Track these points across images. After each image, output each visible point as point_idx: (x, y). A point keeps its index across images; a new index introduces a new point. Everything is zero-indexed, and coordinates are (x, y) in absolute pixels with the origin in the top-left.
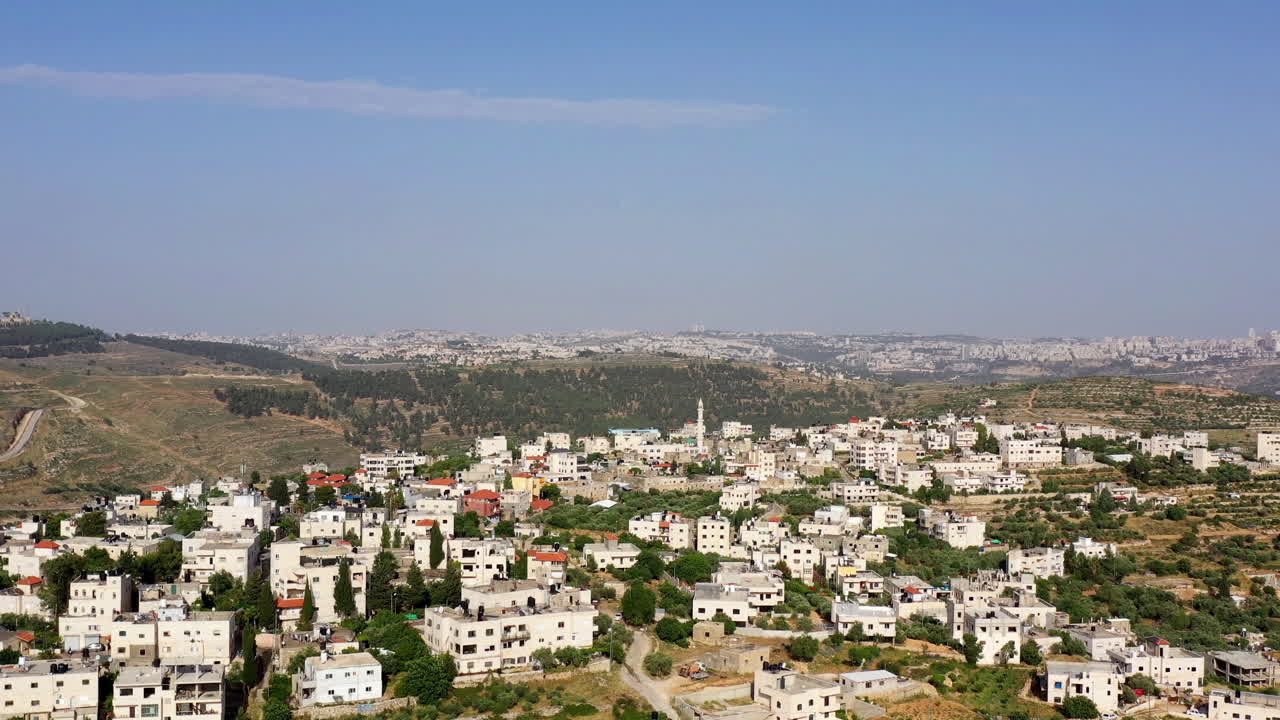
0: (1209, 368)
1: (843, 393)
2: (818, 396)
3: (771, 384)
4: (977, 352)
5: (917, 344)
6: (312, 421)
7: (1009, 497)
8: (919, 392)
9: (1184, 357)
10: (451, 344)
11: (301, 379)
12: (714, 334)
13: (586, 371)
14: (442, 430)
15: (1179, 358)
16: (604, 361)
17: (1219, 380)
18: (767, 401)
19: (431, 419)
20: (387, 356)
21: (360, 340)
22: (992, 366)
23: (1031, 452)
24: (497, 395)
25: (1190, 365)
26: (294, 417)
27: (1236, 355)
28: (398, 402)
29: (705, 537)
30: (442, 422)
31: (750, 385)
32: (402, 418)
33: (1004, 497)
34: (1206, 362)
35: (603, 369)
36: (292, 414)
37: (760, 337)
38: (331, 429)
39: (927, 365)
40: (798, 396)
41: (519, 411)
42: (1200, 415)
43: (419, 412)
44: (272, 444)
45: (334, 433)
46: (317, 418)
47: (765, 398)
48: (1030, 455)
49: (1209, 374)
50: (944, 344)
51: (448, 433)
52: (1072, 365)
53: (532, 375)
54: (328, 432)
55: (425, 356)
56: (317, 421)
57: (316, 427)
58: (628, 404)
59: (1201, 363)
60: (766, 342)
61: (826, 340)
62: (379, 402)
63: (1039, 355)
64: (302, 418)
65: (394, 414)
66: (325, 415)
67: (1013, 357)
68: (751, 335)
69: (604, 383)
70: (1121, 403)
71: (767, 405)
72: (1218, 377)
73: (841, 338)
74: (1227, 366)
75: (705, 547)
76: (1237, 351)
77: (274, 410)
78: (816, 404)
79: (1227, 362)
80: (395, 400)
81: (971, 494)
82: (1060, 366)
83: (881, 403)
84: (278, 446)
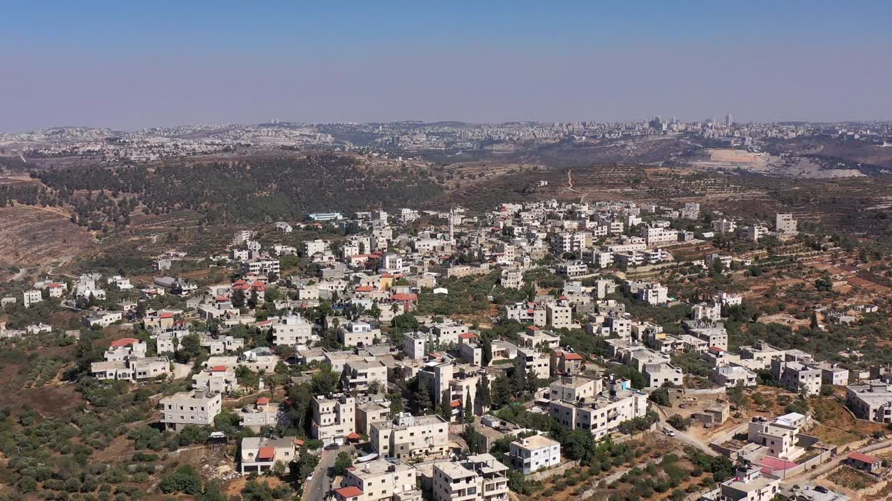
0: (623, 142)
1: (412, 172)
2: (395, 175)
3: (364, 167)
4: (470, 134)
5: (428, 129)
6: (45, 209)
7: (660, 266)
8: (460, 169)
9: (607, 135)
10: (111, 141)
11: (28, 177)
12: (286, 125)
13: (237, 163)
14: (143, 211)
15: (604, 136)
16: (246, 155)
17: (629, 151)
18: (363, 179)
19: (134, 204)
20: (64, 151)
21: (24, 136)
22: (483, 144)
23: (661, 235)
24: (178, 183)
25: (612, 141)
26: (31, 206)
27: (639, 133)
28: (107, 192)
29: (556, 318)
30: (142, 206)
31: (350, 169)
32: (111, 203)
33: (657, 267)
34: (621, 139)
35: (247, 161)
36: (28, 204)
37: (318, 126)
38: (61, 213)
39: (440, 145)
40: (384, 175)
41: (196, 195)
42: (676, 188)
43: (125, 198)
44: (20, 228)
45: (63, 217)
46: (48, 206)
47: (361, 178)
48: (660, 237)
49: (623, 146)
50: (446, 129)
51: (147, 213)
52: (536, 142)
53: (198, 168)
54: (59, 216)
55: (93, 151)
56: (48, 209)
57: (49, 213)
58: (270, 186)
59: (617, 139)
60: (324, 129)
61: (365, 127)
62: (94, 192)
63: (514, 135)
64: (36, 207)
65: (106, 201)
66: (52, 204)
67: (496, 138)
68: (313, 125)
69: (249, 172)
70: (628, 182)
71: (364, 182)
72: (628, 148)
73: (376, 126)
74: (633, 141)
75: (556, 324)
76: (639, 130)
77: (15, 202)
78: (395, 180)
79: (634, 138)
80: (105, 190)
81: (638, 265)
82: (528, 144)
83: (437, 178)
84: (25, 229)
